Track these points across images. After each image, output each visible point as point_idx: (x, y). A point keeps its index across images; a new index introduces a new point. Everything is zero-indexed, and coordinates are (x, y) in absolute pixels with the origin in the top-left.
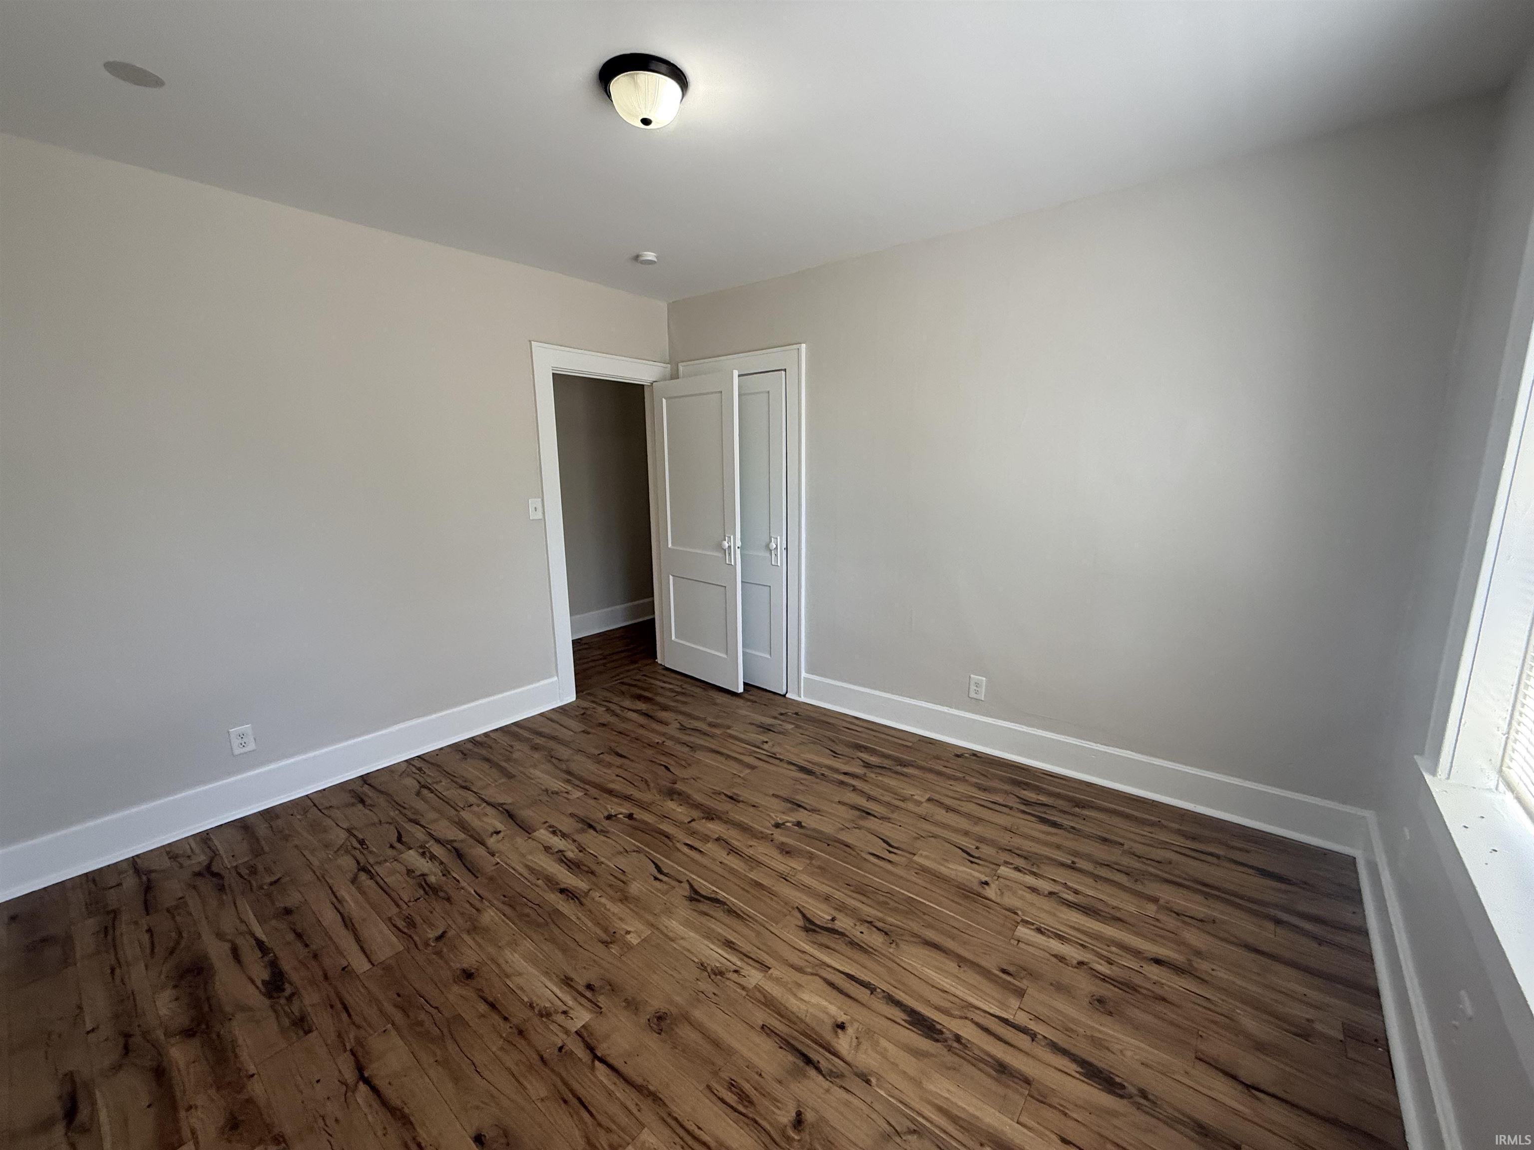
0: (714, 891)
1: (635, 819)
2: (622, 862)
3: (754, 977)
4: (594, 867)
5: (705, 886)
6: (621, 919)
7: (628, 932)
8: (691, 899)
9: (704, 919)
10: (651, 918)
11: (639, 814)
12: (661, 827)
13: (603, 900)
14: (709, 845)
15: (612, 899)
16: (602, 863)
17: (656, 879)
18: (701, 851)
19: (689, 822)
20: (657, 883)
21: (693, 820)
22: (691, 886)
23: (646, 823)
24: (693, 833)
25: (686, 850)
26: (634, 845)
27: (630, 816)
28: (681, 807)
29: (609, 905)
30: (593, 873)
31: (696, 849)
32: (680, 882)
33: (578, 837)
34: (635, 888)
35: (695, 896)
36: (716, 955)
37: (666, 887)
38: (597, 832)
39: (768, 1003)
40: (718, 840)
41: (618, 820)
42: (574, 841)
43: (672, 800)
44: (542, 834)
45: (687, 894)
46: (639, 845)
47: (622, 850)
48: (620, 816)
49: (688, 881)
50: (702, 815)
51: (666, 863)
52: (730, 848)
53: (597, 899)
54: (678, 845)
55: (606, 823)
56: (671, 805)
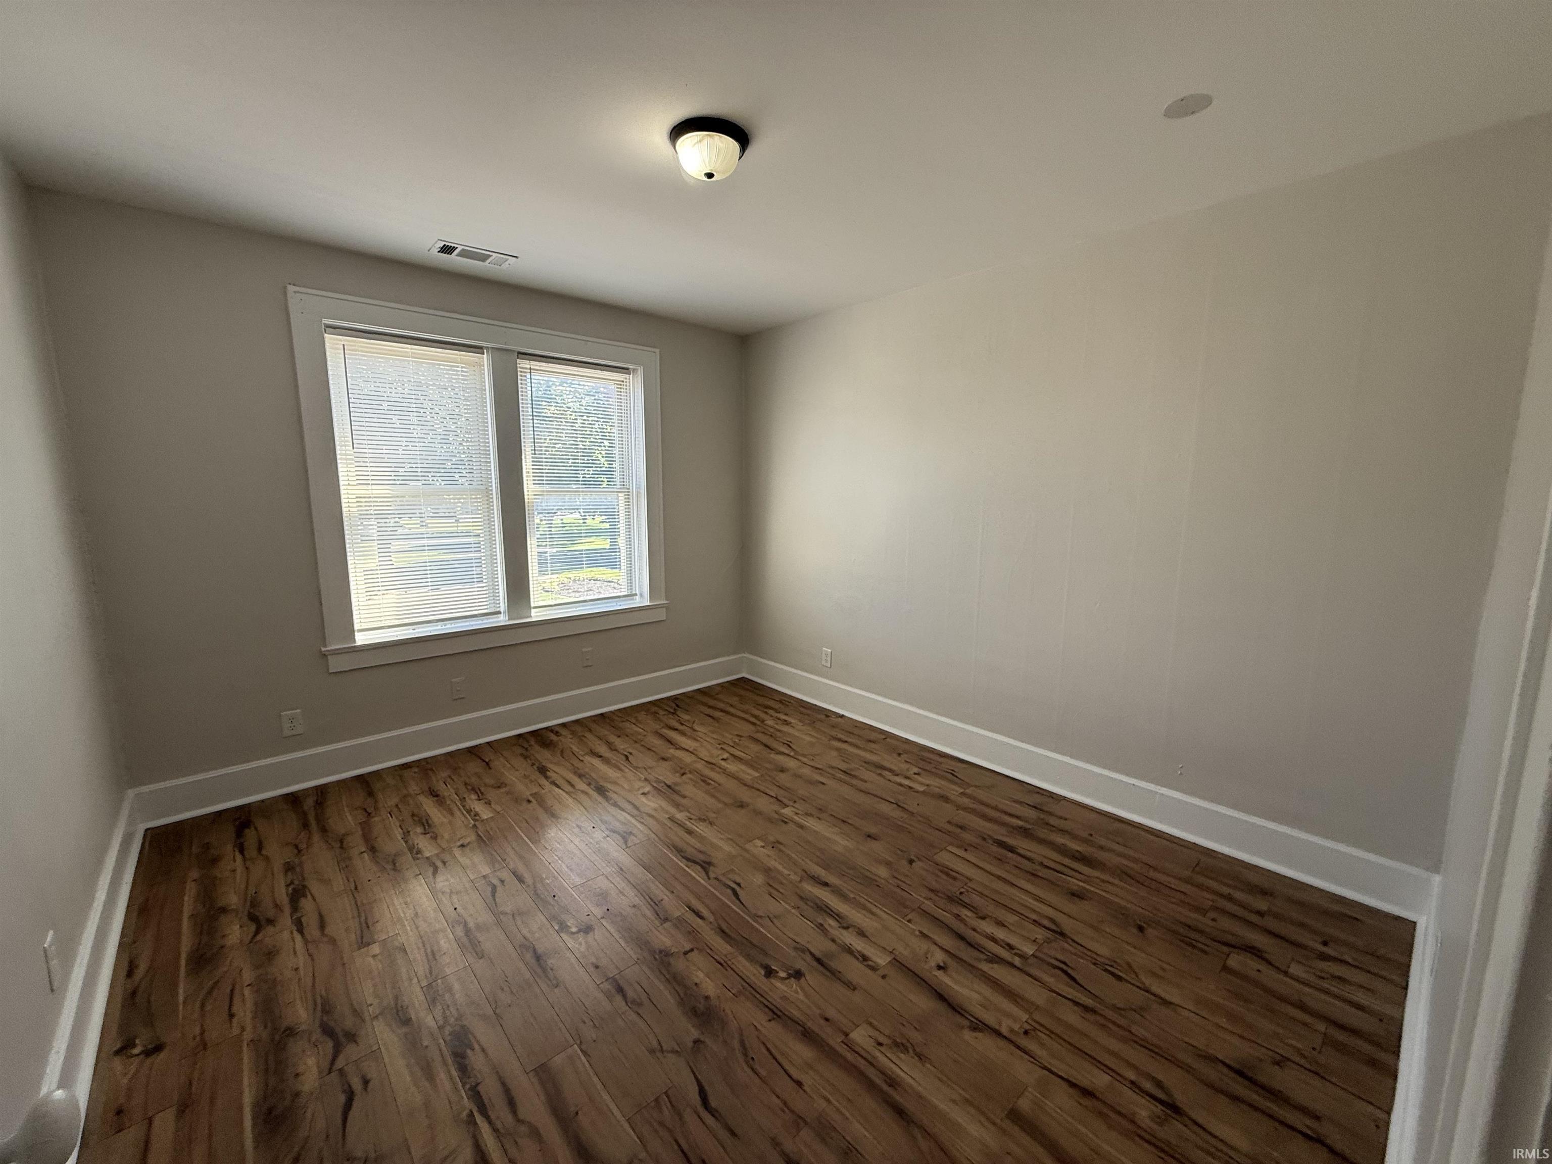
0: (689, 868)
1: (762, 966)
2: (774, 907)
3: (680, 816)
4: (801, 904)
5: (696, 873)
6: (769, 856)
7: (763, 847)
8: (710, 864)
9: (703, 848)
10: (745, 854)
11: (754, 973)
12: (728, 947)
13: (786, 872)
14: (677, 914)
15: (778, 872)
16: (794, 908)
17: (739, 885)
18: (689, 908)
19: (692, 950)
20: (738, 880)
21: (686, 953)
22: (707, 873)
23: (748, 957)
24: (692, 933)
25: (705, 912)
26: (762, 926)
27: (769, 973)
28: (697, 981)
29: (780, 867)
30: (801, 898)
31: (694, 911)
32: (716, 878)
33: (833, 947)
34: (758, 879)
35: (706, 866)
36: (701, 829)
37: (731, 876)
38: (809, 950)
39: (677, 806)
40: (666, 920)
41: (786, 968)
42: (833, 941)
43: (707, 998)
44: (882, 960)
45: (712, 868)
46: (755, 924)
47: (775, 921)
48: (783, 974)
49: (709, 879)
50: (672, 960)
51: (727, 899)
52: (656, 907)
53: (792, 873)
54: (712, 919)
55: (800, 965)
56: (710, 988)
